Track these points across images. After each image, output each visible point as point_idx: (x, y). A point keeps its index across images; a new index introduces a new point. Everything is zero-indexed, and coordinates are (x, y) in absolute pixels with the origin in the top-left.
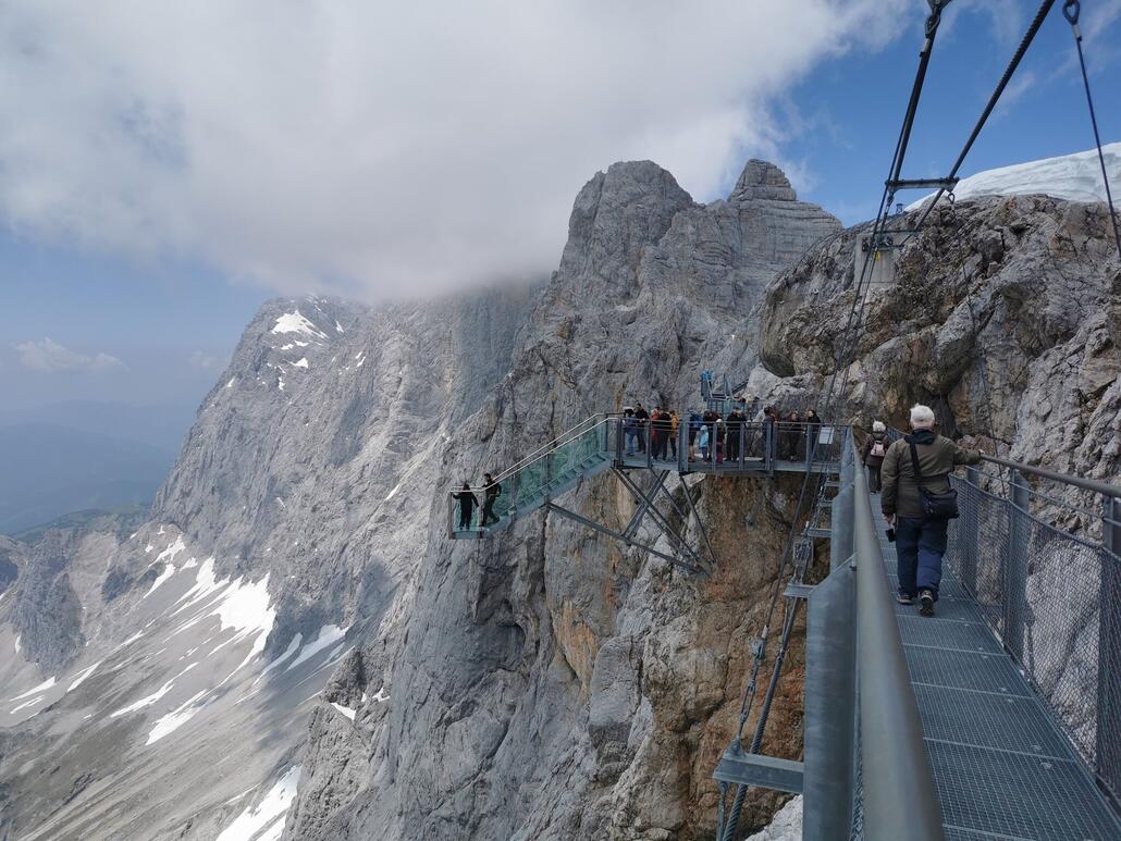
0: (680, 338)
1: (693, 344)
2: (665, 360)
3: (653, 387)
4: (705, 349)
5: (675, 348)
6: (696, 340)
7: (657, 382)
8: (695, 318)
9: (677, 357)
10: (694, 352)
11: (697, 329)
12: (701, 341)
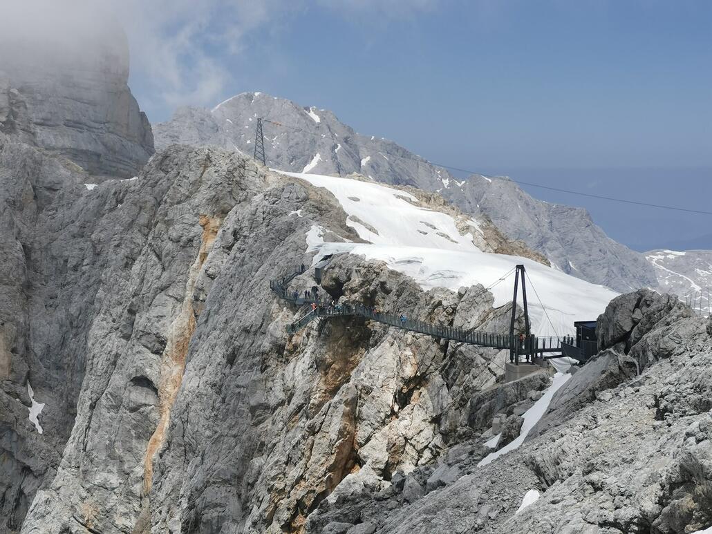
0: (34, 188)
1: (48, 193)
2: (21, 210)
3: (16, 238)
4: (61, 198)
5: (32, 197)
6: (50, 189)
7: (19, 233)
8: (46, 168)
9: (34, 206)
10: (49, 201)
11: (49, 179)
12: (56, 190)
